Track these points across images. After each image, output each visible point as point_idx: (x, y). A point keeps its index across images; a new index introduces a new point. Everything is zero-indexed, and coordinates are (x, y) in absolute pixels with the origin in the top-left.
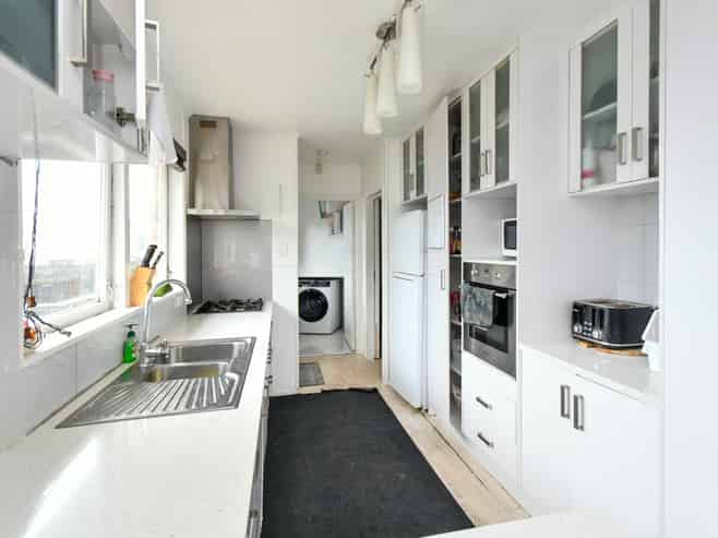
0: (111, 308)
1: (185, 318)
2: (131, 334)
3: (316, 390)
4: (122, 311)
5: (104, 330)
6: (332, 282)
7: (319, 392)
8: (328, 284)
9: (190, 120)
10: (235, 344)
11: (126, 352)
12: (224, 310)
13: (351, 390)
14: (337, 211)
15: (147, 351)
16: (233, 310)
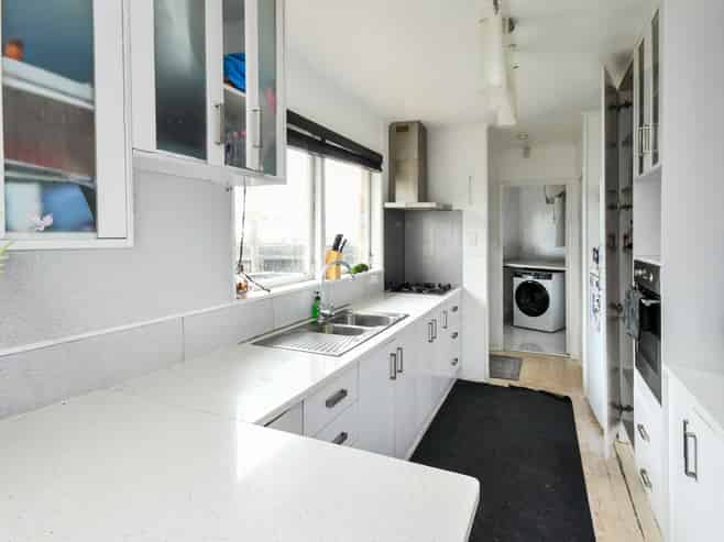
0: (313, 279)
1: (383, 294)
2: (318, 298)
3: (505, 383)
4: (318, 281)
5: (299, 292)
6: (554, 276)
7: (506, 385)
8: (550, 277)
9: (390, 127)
10: (391, 318)
11: (315, 310)
12: (410, 291)
13: (541, 392)
14: (560, 196)
15: (322, 311)
16: (420, 291)
